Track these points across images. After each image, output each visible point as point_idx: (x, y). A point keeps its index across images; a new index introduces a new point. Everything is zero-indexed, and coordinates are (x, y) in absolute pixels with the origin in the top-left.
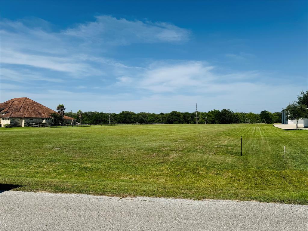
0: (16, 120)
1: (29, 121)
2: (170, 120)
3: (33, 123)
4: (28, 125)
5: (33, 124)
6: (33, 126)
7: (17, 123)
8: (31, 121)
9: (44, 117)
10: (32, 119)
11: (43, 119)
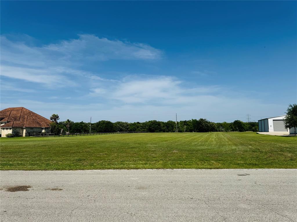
0: (18, 130)
1: (30, 130)
2: (151, 129)
3: (34, 132)
4: (29, 134)
5: (34, 134)
6: (34, 136)
7: (18, 132)
8: (32, 130)
9: (44, 127)
10: (33, 129)
11: (42, 129)
